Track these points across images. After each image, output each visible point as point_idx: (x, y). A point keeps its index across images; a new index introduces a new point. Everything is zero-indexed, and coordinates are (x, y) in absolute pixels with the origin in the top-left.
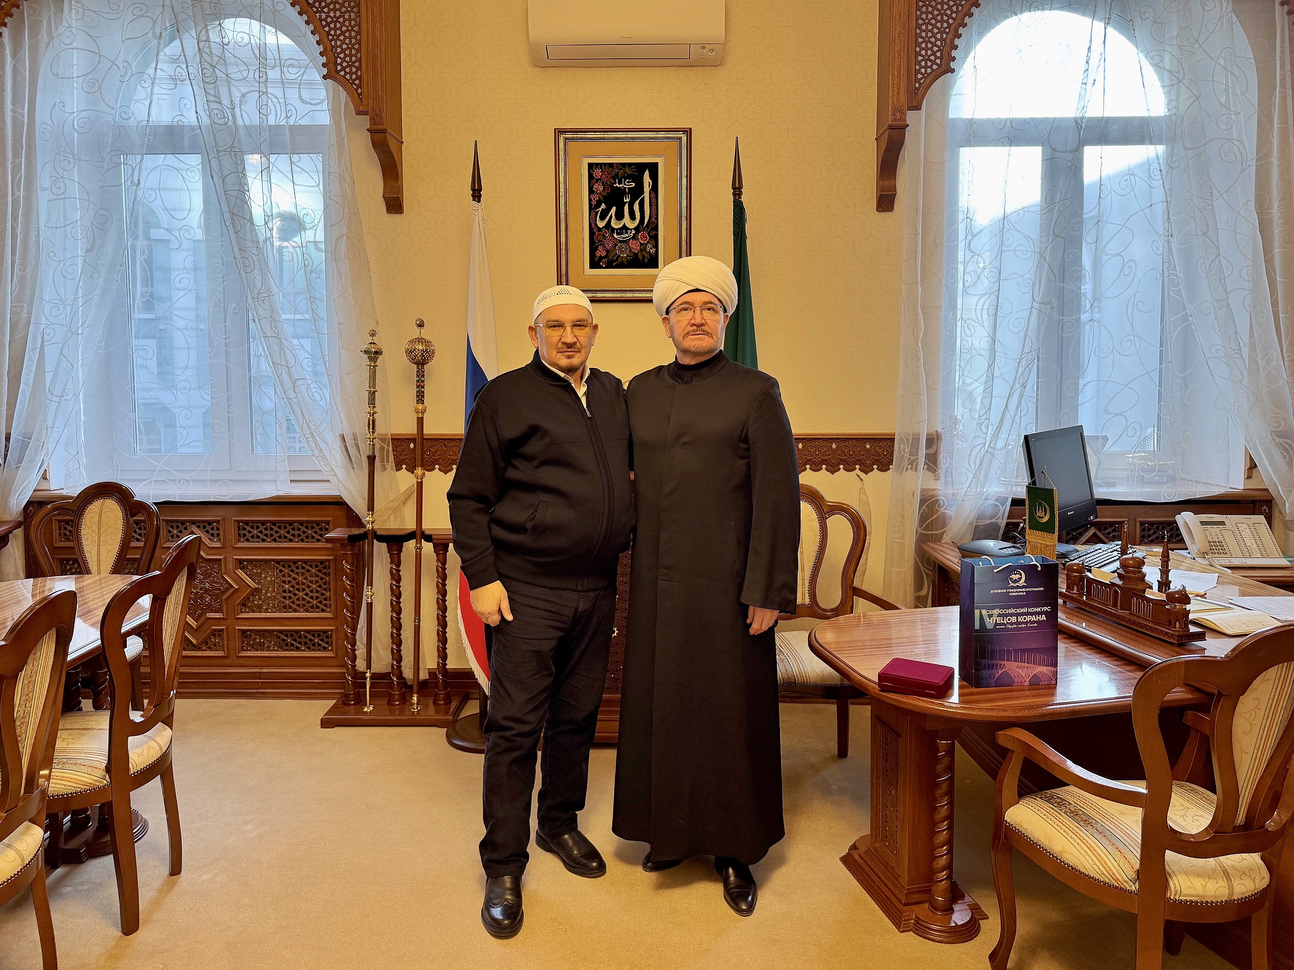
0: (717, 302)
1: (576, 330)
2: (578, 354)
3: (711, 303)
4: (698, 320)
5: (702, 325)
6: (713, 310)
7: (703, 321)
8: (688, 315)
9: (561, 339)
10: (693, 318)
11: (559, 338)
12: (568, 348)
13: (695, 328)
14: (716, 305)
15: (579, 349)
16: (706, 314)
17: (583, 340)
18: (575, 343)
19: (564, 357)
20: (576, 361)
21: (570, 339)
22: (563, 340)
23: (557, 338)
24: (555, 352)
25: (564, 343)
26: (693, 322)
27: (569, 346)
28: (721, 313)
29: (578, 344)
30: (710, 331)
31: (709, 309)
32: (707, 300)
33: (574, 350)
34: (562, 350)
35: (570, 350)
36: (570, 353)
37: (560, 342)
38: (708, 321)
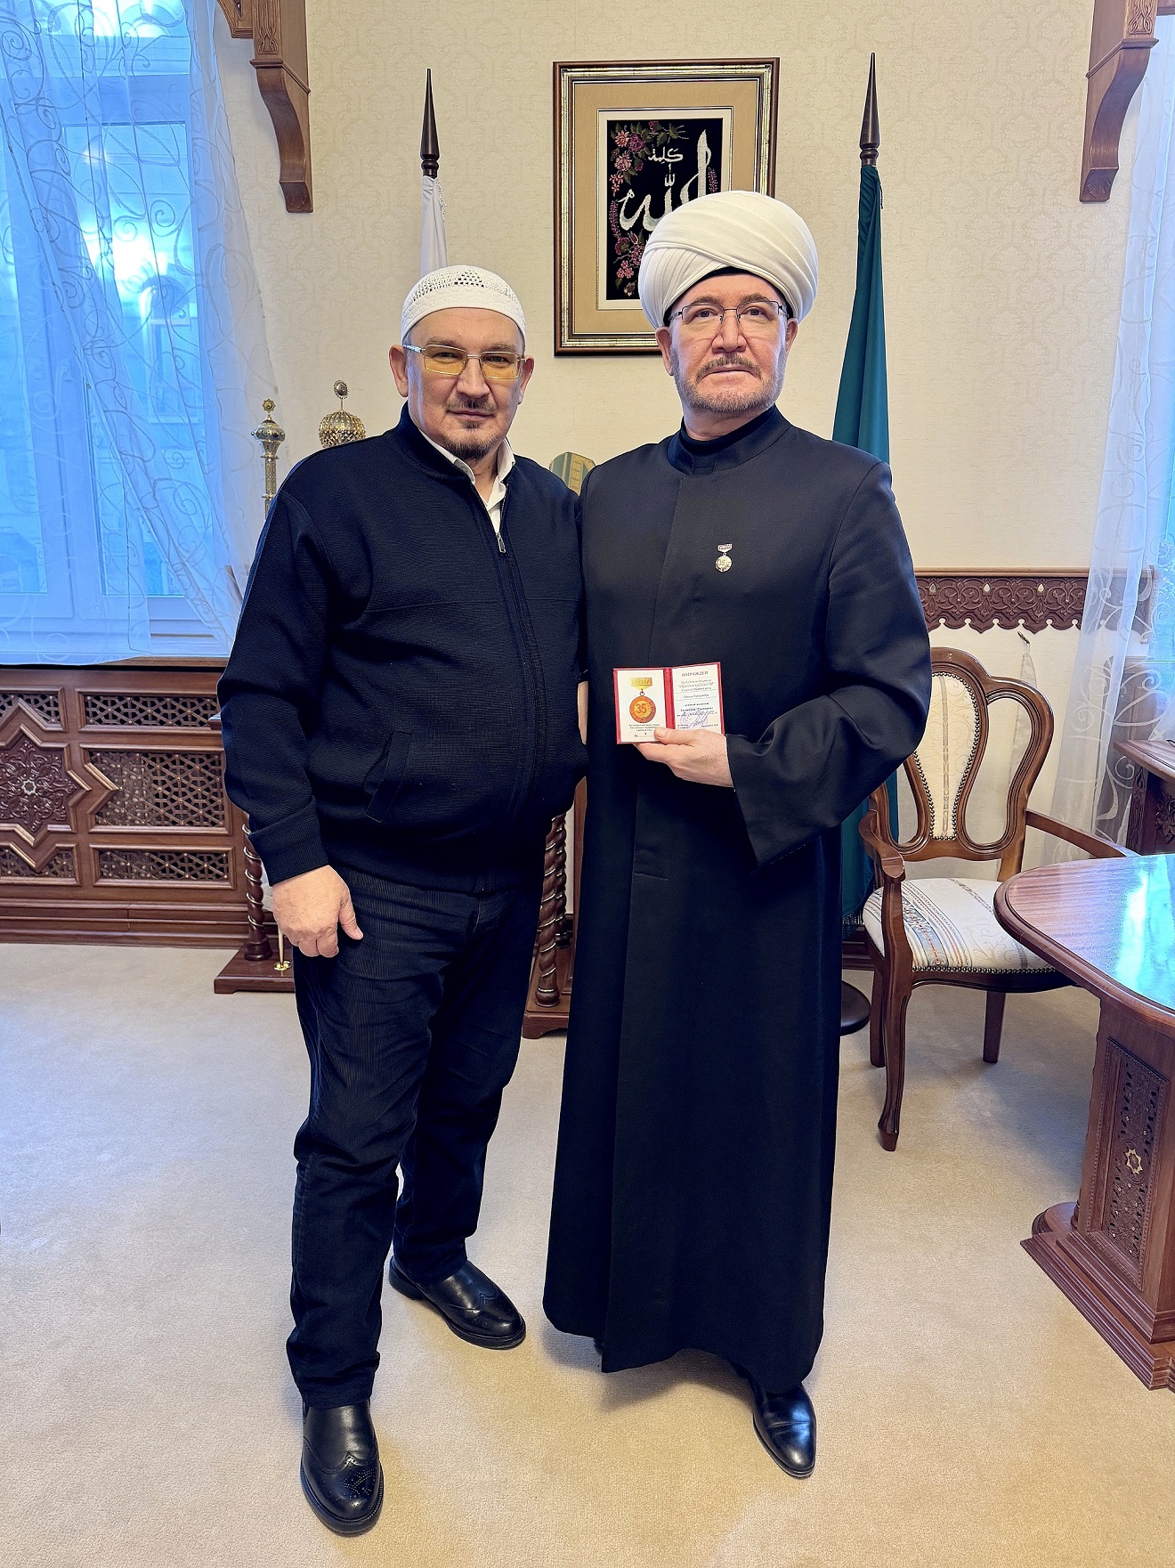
0: (775, 297)
4: (731, 338)
6: (764, 313)
8: (709, 327)
10: (721, 334)
13: (723, 355)
17: (501, 390)
19: (459, 425)
26: (719, 342)
27: (473, 401)
28: (782, 318)
32: (751, 293)
33: (482, 411)
37: (454, 392)
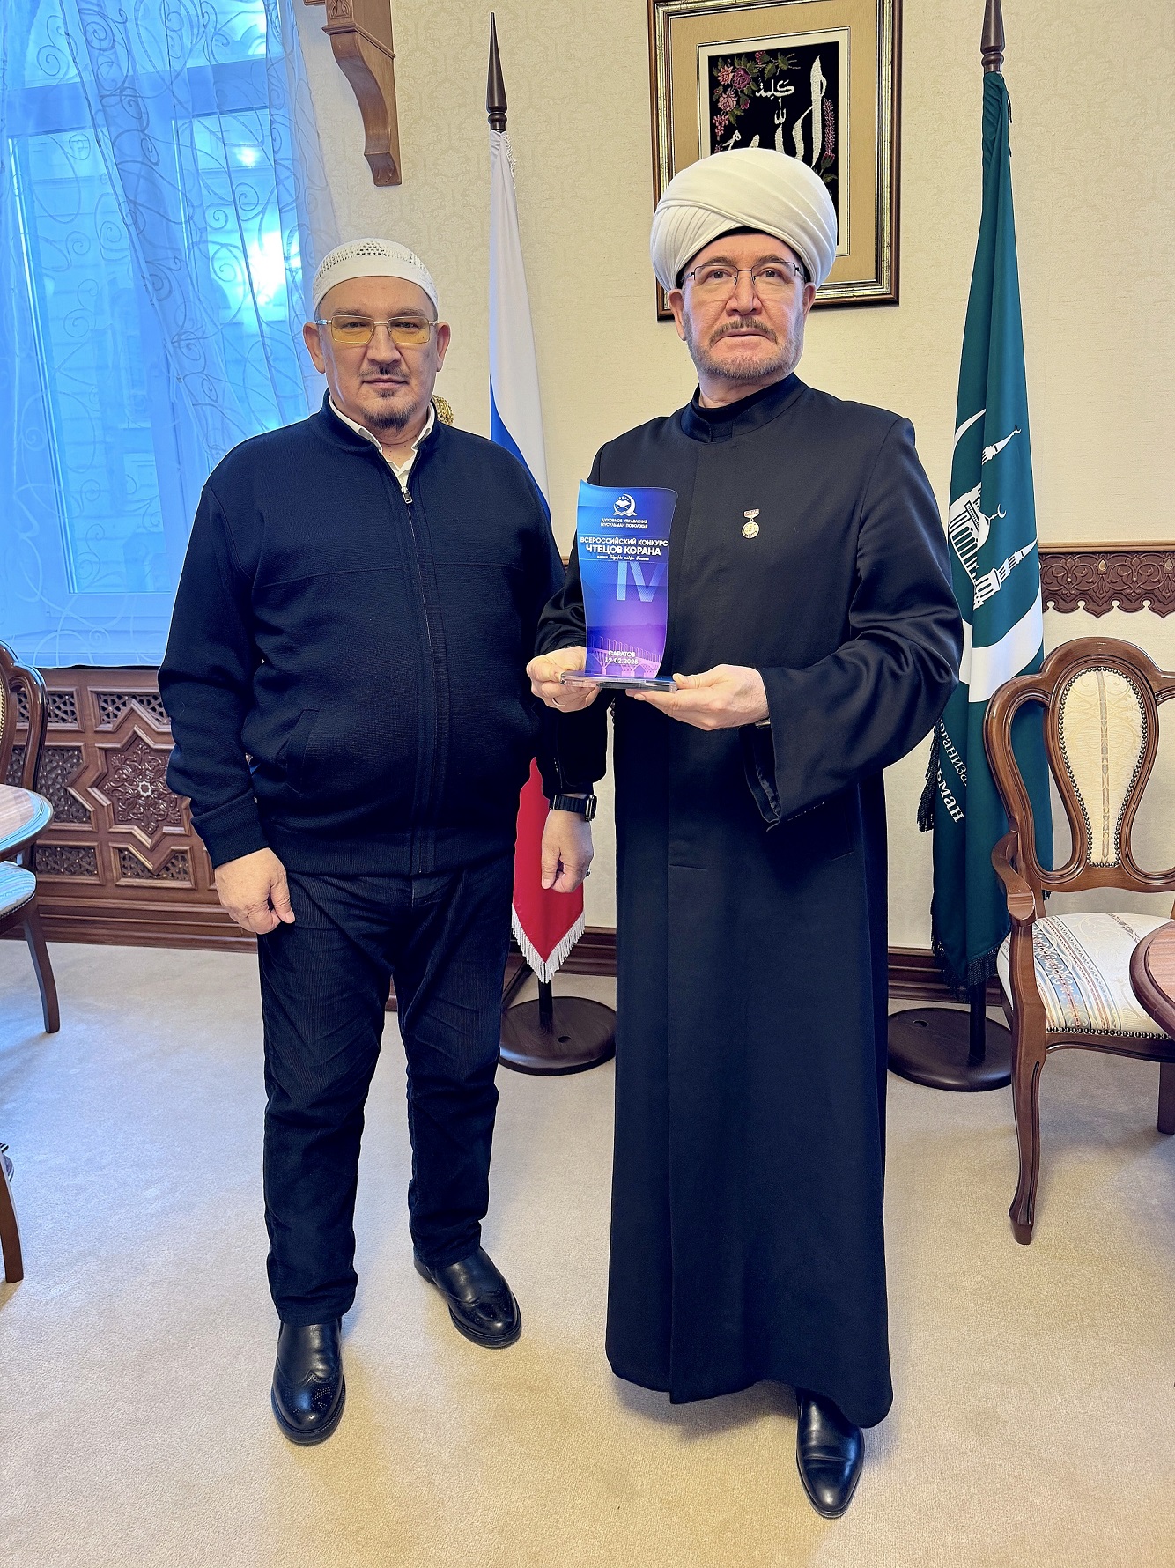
0: (789, 258)
1: (398, 334)
2: (403, 389)
3: (775, 259)
5: (755, 311)
7: (757, 303)
8: (723, 288)
9: (365, 353)
10: (735, 296)
11: (363, 350)
12: (382, 373)
13: (736, 318)
14: (785, 263)
15: (404, 376)
16: (765, 286)
17: (413, 357)
18: (396, 362)
19: (373, 394)
20: (401, 401)
21: (384, 353)
22: (371, 354)
23: (358, 352)
24: (356, 382)
25: (373, 361)
26: (733, 304)
27: (386, 368)
28: (798, 281)
29: (404, 367)
30: (769, 326)
31: (771, 274)
33: (395, 378)
34: (369, 378)
35: (385, 377)
36: (387, 386)
37: (366, 359)
38: (768, 304)
